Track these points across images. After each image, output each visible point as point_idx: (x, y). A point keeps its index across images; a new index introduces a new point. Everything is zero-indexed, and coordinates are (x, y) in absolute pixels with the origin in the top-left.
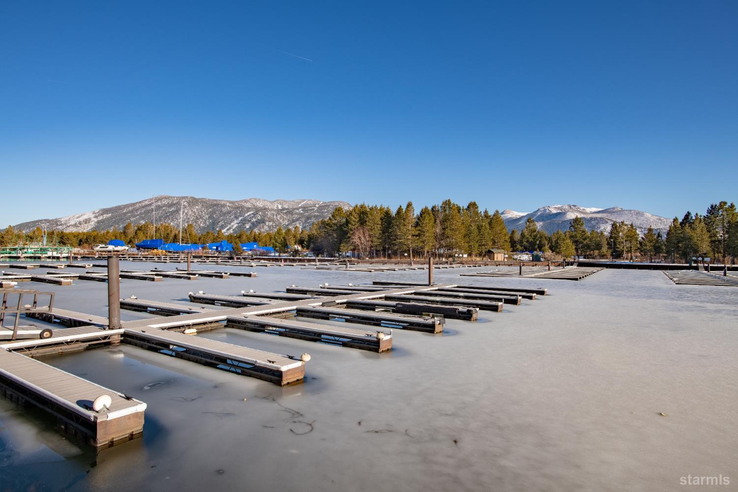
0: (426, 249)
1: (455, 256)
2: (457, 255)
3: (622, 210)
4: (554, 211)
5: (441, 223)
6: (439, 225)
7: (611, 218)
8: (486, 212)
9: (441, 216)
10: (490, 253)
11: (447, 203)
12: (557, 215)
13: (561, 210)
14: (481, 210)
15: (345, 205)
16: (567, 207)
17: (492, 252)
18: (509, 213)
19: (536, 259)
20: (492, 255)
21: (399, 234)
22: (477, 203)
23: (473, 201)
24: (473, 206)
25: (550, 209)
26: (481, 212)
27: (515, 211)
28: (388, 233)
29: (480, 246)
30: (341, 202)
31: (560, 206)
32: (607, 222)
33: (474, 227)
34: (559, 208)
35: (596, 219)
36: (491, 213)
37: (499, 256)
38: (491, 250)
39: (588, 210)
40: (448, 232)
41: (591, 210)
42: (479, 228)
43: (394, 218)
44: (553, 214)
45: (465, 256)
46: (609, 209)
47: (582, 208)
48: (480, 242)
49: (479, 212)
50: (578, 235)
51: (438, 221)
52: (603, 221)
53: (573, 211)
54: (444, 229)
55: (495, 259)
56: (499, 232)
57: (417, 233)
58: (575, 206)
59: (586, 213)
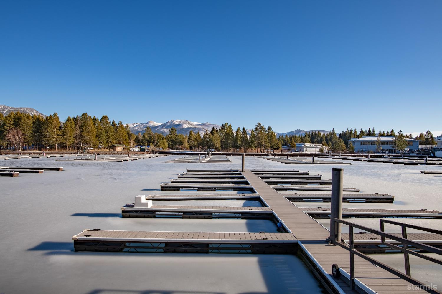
0: (68, 144)
1: (84, 149)
2: (86, 148)
3: (210, 124)
4: (177, 123)
5: (79, 128)
6: (78, 129)
7: (205, 128)
8: (114, 122)
9: (79, 123)
10: (113, 147)
11: (85, 115)
12: (178, 125)
13: (180, 123)
14: (111, 120)
15: (32, 111)
16: (183, 121)
17: (115, 146)
18: (152, 123)
19: (142, 150)
20: (115, 148)
21: (47, 134)
22: (107, 116)
23: (105, 115)
24: (105, 118)
25: (174, 122)
26: (110, 122)
27: (155, 122)
28: (39, 133)
29: (107, 142)
30: (28, 108)
31: (180, 120)
32: (203, 130)
33: (103, 132)
34: (179, 122)
35: (197, 128)
36: (117, 123)
37: (119, 149)
38: (115, 145)
39: (194, 123)
40: (84, 134)
41: (195, 124)
42: (107, 132)
43: (43, 123)
44: (176, 125)
45: (92, 148)
46: (204, 123)
47: (191, 122)
48: (107, 140)
49: (109, 122)
50: (173, 137)
51: (77, 126)
52: (201, 129)
53: (186, 124)
54: (81, 131)
55: (117, 150)
56: (121, 134)
57: (61, 133)
58: (187, 121)
59: (193, 125)
